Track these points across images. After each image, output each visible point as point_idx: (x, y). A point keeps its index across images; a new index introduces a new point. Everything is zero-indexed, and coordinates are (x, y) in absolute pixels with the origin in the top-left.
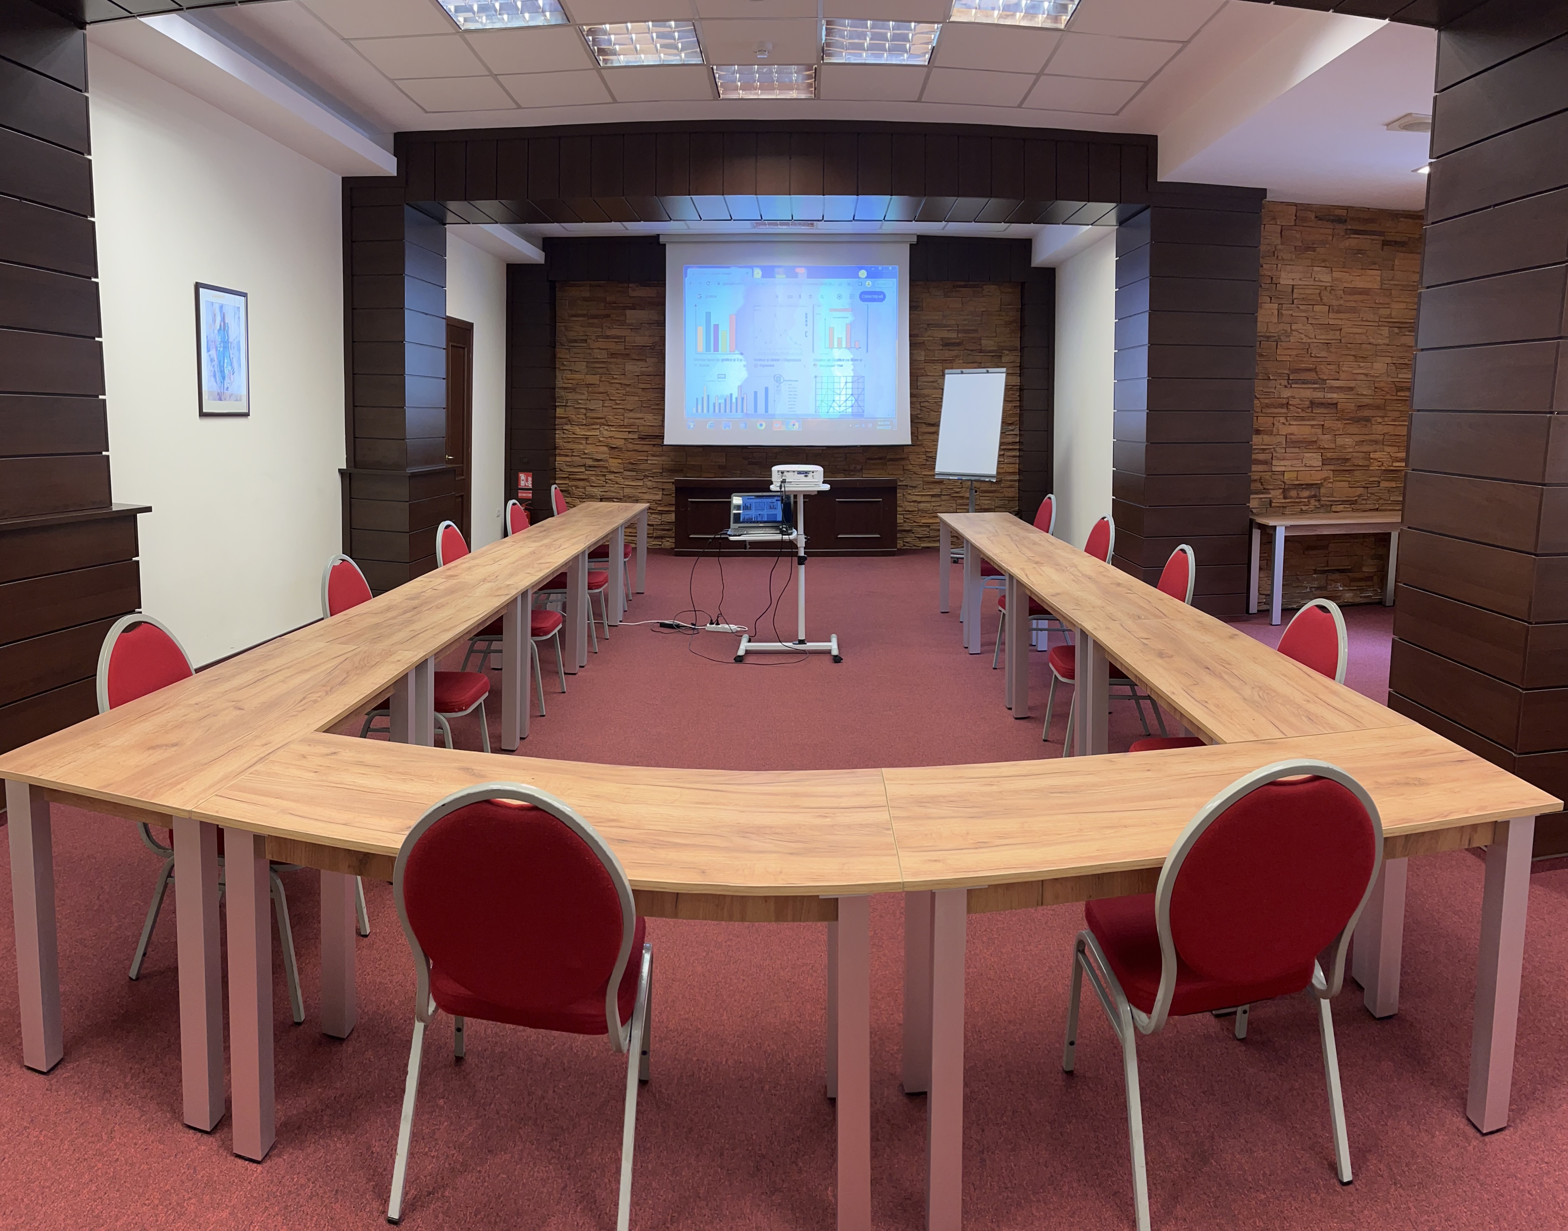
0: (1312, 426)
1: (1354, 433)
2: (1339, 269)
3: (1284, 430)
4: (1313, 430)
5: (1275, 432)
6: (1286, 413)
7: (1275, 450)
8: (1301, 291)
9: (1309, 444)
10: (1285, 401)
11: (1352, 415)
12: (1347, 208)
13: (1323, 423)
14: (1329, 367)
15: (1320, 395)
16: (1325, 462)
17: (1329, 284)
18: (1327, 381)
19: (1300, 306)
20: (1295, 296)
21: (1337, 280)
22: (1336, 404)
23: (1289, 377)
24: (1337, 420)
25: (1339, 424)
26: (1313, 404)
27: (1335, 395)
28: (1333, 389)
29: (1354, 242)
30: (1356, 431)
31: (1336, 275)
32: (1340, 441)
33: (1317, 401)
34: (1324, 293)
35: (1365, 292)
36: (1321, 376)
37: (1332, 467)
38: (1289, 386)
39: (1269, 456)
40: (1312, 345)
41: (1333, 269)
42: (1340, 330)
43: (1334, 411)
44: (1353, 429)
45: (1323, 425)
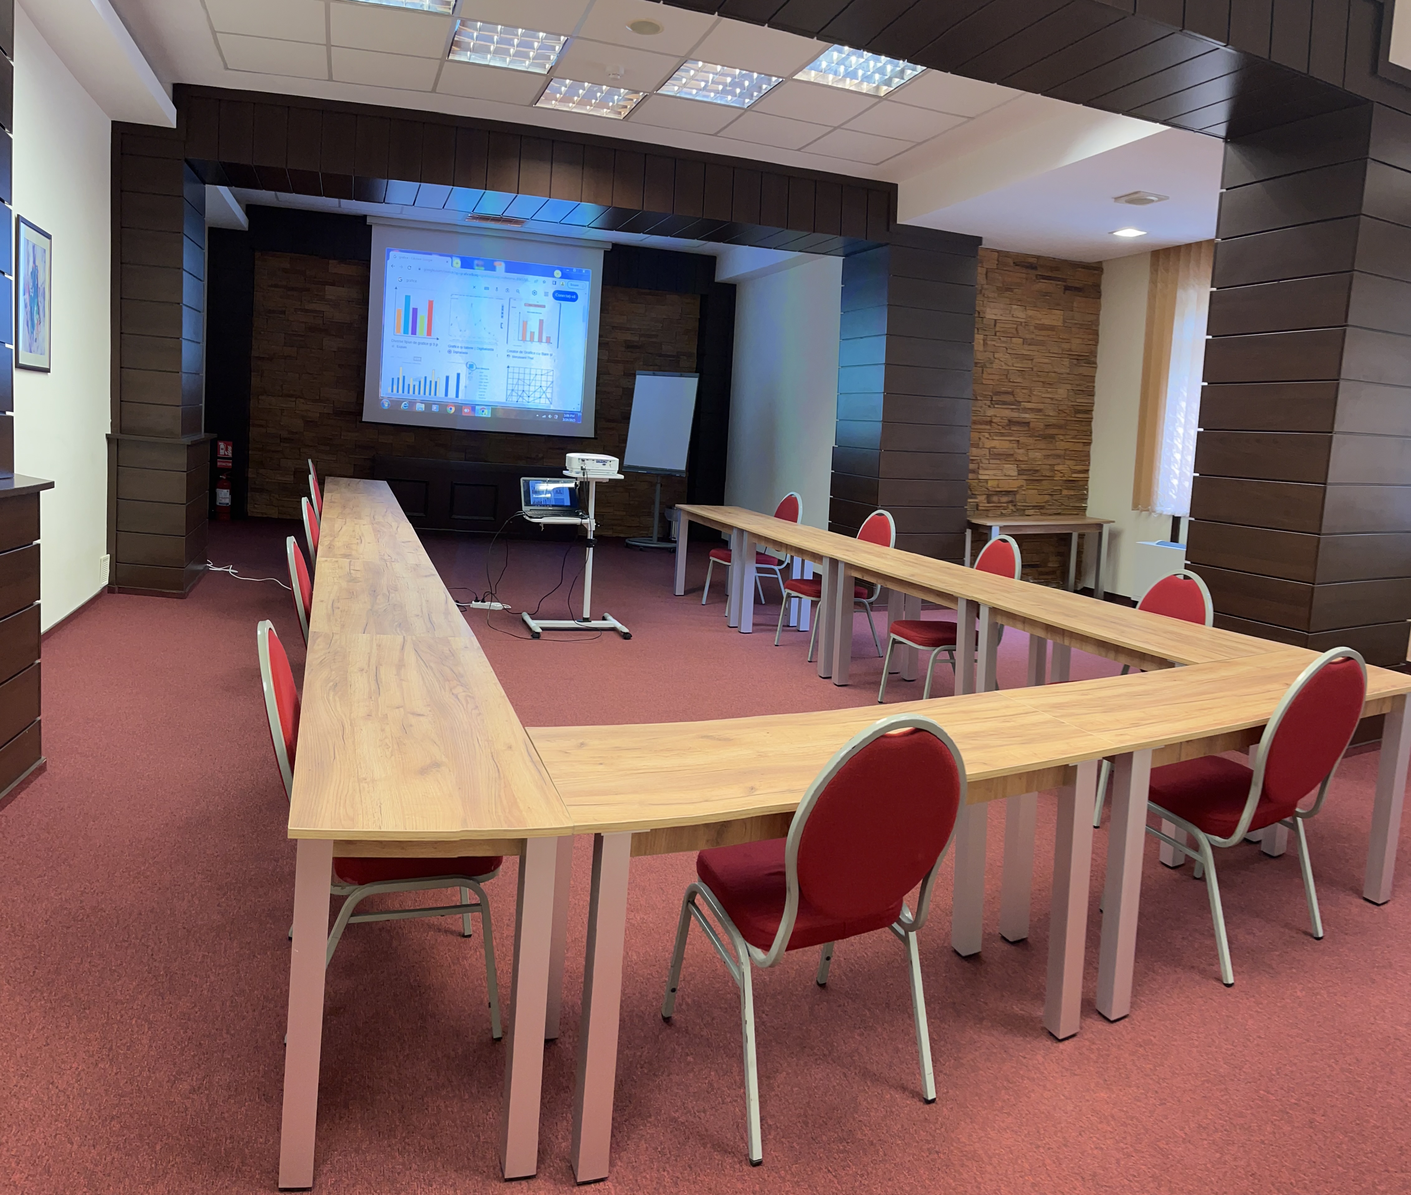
0: (1010, 441)
1: (1043, 448)
2: (1032, 308)
3: (989, 444)
4: (1011, 445)
5: (981, 445)
6: (990, 430)
7: (981, 462)
8: (1002, 325)
9: (1007, 457)
10: (989, 419)
11: (1041, 433)
12: (1038, 257)
13: (1018, 439)
14: (1024, 391)
15: (1015, 414)
16: (1021, 472)
17: (1023, 320)
18: (1022, 403)
19: (1002, 338)
20: (997, 329)
21: (1030, 317)
22: (1029, 423)
23: (992, 398)
24: (1030, 436)
25: (1031, 441)
26: (1011, 422)
27: (1027, 416)
28: (1026, 410)
29: (1042, 285)
30: (1043, 446)
31: (1030, 313)
32: (1032, 454)
33: (1015, 420)
34: (1020, 327)
35: (1052, 328)
36: (1017, 399)
37: (1025, 477)
38: (992, 406)
39: (976, 466)
40: (1010, 371)
41: (1027, 308)
42: (1032, 360)
43: (1026, 428)
44: (1042, 445)
45: (1018, 441)
